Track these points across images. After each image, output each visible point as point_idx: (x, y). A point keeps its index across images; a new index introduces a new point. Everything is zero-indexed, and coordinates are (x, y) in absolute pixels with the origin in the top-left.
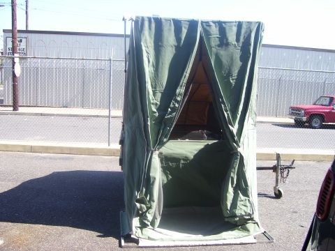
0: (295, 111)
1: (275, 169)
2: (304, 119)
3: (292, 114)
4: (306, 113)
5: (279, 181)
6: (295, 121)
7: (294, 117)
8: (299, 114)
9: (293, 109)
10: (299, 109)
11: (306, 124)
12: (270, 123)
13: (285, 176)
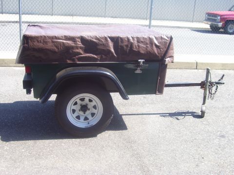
0: (211, 17)
1: (203, 85)
2: (220, 25)
3: (208, 20)
4: (222, 19)
5: (207, 97)
6: (211, 26)
7: (210, 23)
8: (215, 20)
9: (209, 14)
10: (215, 15)
11: (221, 30)
12: (189, 28)
13: (213, 92)
